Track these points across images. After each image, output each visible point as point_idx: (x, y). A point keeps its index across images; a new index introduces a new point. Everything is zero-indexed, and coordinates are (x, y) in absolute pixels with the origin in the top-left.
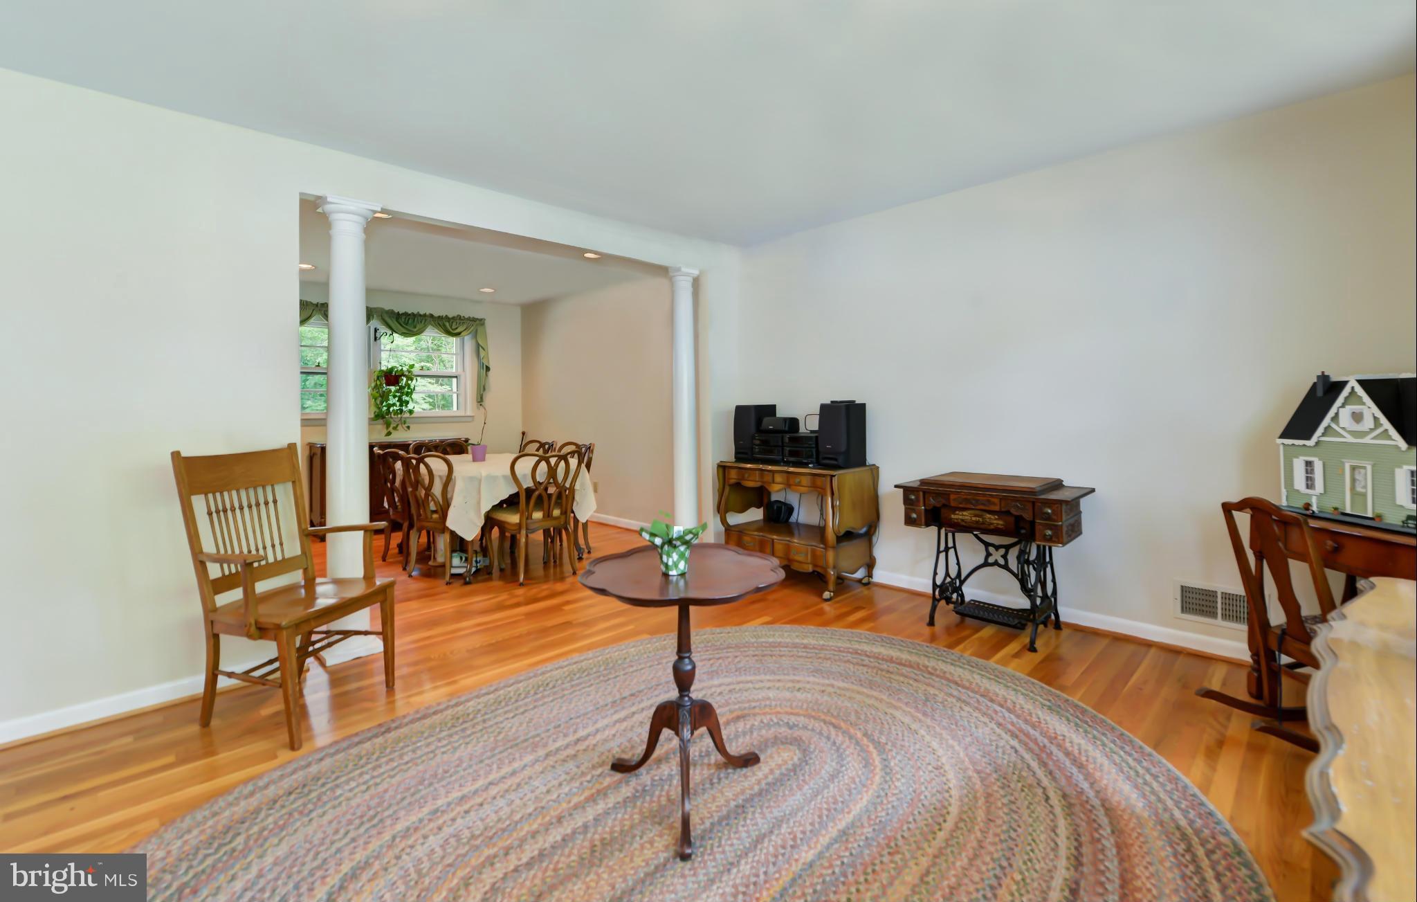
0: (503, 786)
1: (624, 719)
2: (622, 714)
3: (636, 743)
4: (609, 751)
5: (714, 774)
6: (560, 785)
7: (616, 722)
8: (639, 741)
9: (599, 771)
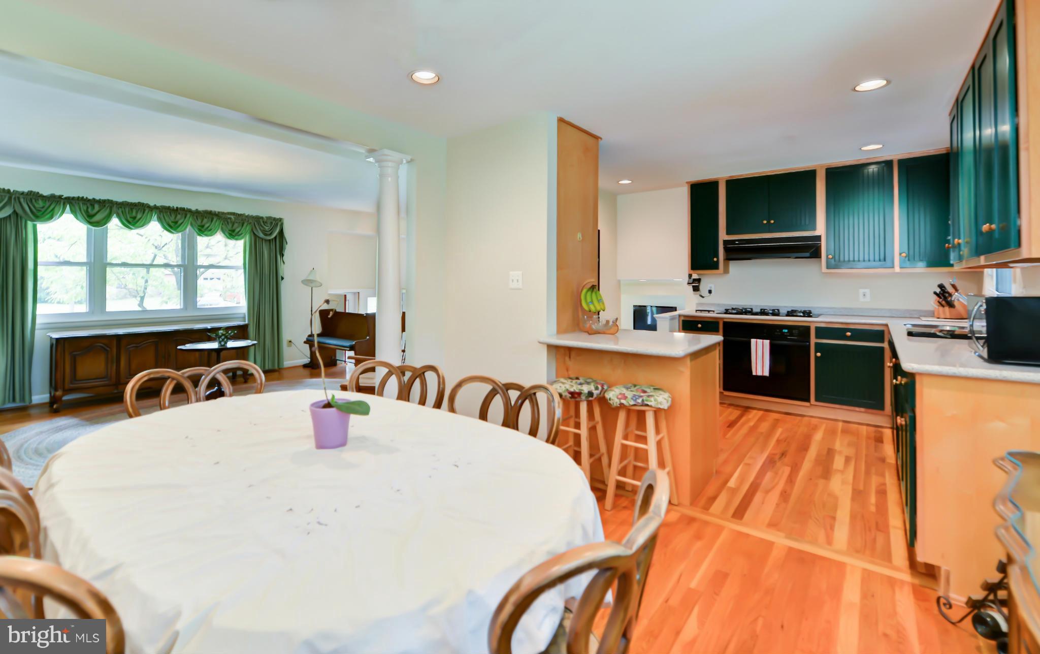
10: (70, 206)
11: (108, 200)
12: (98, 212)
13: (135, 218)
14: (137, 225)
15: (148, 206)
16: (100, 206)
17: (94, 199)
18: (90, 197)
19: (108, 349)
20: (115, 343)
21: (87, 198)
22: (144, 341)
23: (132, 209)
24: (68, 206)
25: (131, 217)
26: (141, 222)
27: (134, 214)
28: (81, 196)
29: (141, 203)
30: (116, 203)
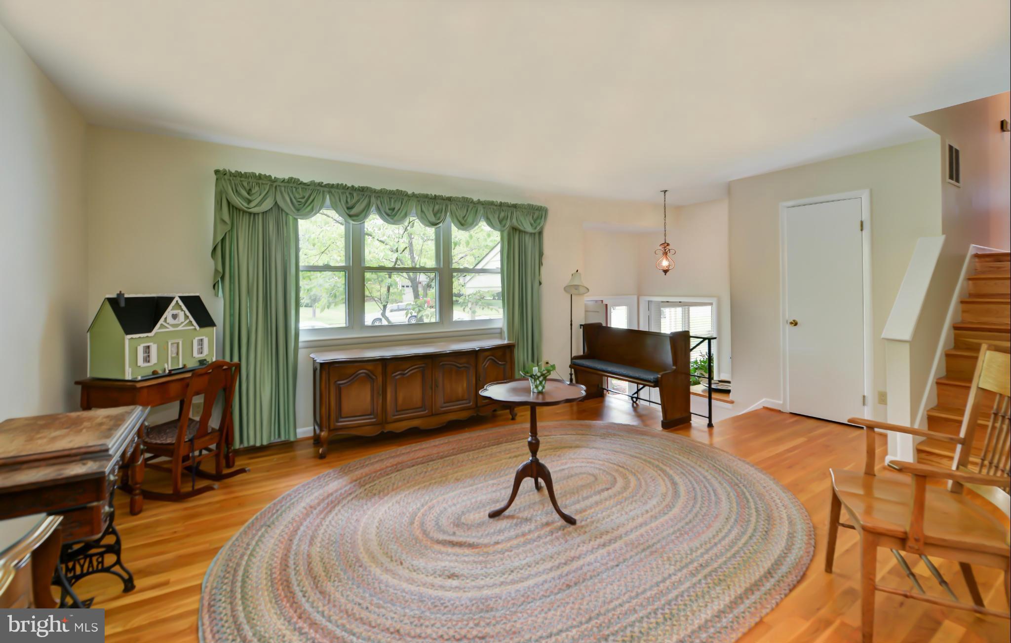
0: (635, 523)
1: (573, 559)
2: (575, 564)
3: (562, 538)
4: (580, 534)
5: (518, 513)
6: (604, 518)
7: (579, 558)
8: (561, 539)
9: (583, 523)
10: (330, 197)
11: (367, 188)
12: (358, 201)
13: (394, 209)
14: (396, 218)
15: (407, 195)
16: (358, 195)
17: (353, 186)
18: (349, 185)
19: (374, 377)
20: (379, 369)
21: (346, 185)
22: (411, 367)
23: (390, 198)
24: (328, 197)
25: (389, 209)
26: (400, 214)
27: (392, 206)
28: (340, 183)
29: (399, 191)
30: (375, 192)
